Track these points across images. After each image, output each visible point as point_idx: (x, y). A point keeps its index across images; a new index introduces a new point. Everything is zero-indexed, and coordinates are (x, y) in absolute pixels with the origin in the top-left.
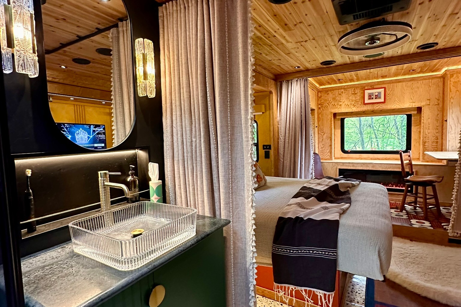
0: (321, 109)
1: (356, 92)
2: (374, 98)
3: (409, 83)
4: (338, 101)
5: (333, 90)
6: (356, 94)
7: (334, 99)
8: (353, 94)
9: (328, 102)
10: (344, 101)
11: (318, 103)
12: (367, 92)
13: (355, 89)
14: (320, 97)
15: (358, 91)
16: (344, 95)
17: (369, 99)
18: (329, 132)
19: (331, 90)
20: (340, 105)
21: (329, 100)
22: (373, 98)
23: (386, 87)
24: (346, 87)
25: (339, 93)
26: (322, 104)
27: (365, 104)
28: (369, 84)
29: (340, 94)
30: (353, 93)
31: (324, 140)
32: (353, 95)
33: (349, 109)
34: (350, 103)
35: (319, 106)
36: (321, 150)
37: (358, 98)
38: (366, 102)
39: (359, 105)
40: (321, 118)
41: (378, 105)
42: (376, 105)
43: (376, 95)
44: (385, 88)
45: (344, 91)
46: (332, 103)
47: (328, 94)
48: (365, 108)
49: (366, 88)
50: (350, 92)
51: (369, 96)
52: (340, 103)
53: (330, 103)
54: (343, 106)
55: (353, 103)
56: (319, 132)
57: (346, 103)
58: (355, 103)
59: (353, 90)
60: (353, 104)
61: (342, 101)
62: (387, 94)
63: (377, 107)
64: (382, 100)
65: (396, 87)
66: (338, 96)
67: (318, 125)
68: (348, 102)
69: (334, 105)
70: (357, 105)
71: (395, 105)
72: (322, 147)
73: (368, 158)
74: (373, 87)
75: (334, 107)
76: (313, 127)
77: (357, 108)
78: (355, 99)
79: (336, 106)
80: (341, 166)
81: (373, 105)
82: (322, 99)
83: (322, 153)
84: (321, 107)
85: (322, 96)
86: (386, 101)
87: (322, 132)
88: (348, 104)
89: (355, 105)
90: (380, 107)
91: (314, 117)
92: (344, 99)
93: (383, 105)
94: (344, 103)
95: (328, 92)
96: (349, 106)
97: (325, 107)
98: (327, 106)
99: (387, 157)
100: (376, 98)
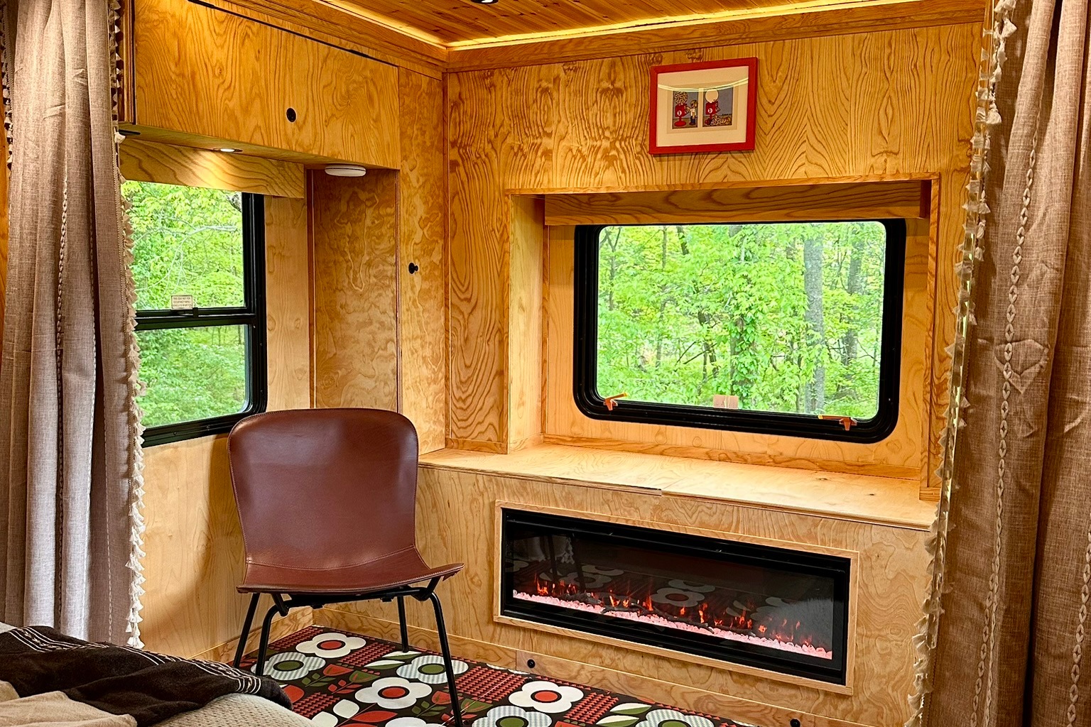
0: (461, 169)
1: (618, 84)
2: (700, 122)
3: (872, 41)
4: (535, 131)
5: (515, 66)
6: (619, 92)
7: (519, 117)
8: (605, 91)
9: (492, 133)
10: (561, 129)
11: (444, 139)
12: (669, 85)
13: (613, 65)
14: (455, 105)
15: (630, 77)
16: (562, 95)
17: (679, 124)
18: (495, 299)
19: (503, 68)
20: (547, 154)
21: (498, 123)
22: (693, 123)
23: (762, 57)
24: (568, 52)
25: (544, 84)
26: (465, 141)
27: (660, 153)
28: (677, 37)
29: (546, 90)
30: (606, 85)
31: (472, 342)
32: (604, 102)
33: (586, 179)
34: (590, 142)
35: (453, 154)
36: (458, 394)
37: (630, 116)
38: (662, 142)
39: (631, 158)
40: (460, 220)
41: (719, 160)
42: (710, 162)
43: (708, 105)
44: (753, 65)
45: (562, 74)
46: (509, 140)
47: (493, 85)
48: (658, 176)
49: (667, 60)
50: (593, 84)
51: (677, 108)
52: (548, 143)
53: (498, 142)
54: (558, 159)
55: (606, 144)
56: (453, 298)
57: (575, 145)
58: (613, 147)
59: (605, 69)
60: (606, 151)
61: (554, 128)
62: (763, 100)
63: (714, 173)
64: (736, 133)
65: (809, 57)
66: (535, 101)
67: (437, 257)
68: (582, 139)
69: (520, 154)
70: (622, 156)
71: (799, 163)
72: (463, 380)
73: (694, 450)
74: (700, 58)
75: (519, 161)
76: (390, 270)
77: (624, 171)
78: (615, 122)
79: (525, 156)
80: (514, 494)
81: (697, 161)
82: (465, 113)
83: (462, 409)
84: (460, 161)
85: (464, 97)
86: (757, 139)
87: (462, 297)
88: (579, 151)
89: (615, 158)
90: (729, 173)
91: (396, 210)
92: (563, 119)
93: (743, 160)
94: (564, 143)
95: (492, 74)
96: (584, 160)
97: (479, 161)
98: (486, 155)
99: (781, 454)
100: (708, 123)
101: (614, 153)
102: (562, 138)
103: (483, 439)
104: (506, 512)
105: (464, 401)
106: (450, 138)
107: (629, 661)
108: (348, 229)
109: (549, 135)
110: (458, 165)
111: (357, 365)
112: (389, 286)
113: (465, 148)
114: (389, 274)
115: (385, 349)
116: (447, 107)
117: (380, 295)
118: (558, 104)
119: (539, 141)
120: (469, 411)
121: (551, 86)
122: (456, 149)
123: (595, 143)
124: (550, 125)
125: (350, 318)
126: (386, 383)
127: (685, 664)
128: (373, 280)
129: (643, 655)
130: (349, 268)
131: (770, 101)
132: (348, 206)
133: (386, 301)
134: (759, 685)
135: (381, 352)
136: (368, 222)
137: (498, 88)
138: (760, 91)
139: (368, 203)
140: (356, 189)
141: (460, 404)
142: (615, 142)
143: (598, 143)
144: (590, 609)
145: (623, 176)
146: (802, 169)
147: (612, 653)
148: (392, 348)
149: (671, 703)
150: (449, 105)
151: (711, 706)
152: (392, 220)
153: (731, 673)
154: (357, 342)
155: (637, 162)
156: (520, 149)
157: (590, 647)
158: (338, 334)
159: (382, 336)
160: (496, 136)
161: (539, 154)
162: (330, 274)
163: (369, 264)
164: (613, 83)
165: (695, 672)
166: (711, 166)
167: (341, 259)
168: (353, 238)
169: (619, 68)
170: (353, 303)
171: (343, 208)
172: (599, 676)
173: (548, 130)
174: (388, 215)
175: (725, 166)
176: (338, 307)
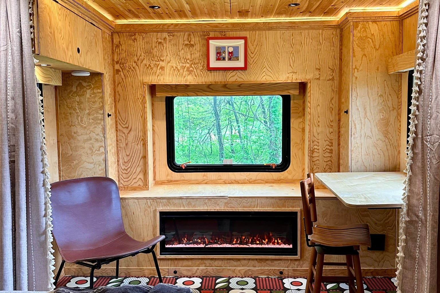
0: (122, 73)
1: (192, 43)
3: (288, 33)
4: (156, 59)
5: (146, 32)
6: (192, 46)
7: (149, 53)
8: (186, 45)
9: (136, 59)
10: (168, 59)
11: (113, 60)
12: (214, 44)
13: (189, 35)
14: (117, 46)
15: (196, 40)
16: (167, 45)
17: (218, 59)
18: (140, 127)
19: (140, 32)
20: (162, 68)
21: (139, 55)
22: (224, 59)
23: (248, 37)
24: (171, 28)
25: (160, 40)
26: (123, 61)
27: (210, 69)
28: (217, 27)
29: (160, 43)
30: (187, 42)
31: (130, 145)
32: (186, 49)
33: (180, 79)
34: (181, 64)
35: (117, 67)
36: (123, 167)
37: (198, 55)
38: (212, 65)
39: (199, 71)
40: (122, 95)
41: (234, 73)
42: (230, 74)
43: (229, 53)
44: (246, 39)
45: (167, 37)
46: (144, 62)
47: (135, 39)
48: (210, 78)
49: (212, 35)
50: (181, 42)
51: (218, 53)
52: (162, 64)
53: (139, 62)
54: (167, 70)
55: (188, 65)
56: (119, 127)
57: (175, 65)
58: (191, 66)
59: (186, 37)
60: (188, 68)
61: (165, 58)
62: (249, 52)
63: (232, 78)
64: (240, 64)
65: (265, 38)
66: (156, 47)
67: (113, 110)
68: (178, 63)
69: (150, 68)
70: (195, 70)
71: (263, 75)
72: (126, 161)
73: (219, 181)
74: (225, 35)
75: (149, 71)
76: (100, 116)
77: (196, 76)
78: (191, 57)
79: (152, 69)
80: (165, 205)
81: (225, 73)
82: (122, 50)
83: (126, 173)
84: (121, 70)
85: (121, 43)
86: (248, 66)
87: (124, 126)
88: (177, 68)
89: (192, 71)
90: (238, 78)
91: (103, 91)
92: (169, 55)
93: (243, 73)
94: (169, 64)
95: (135, 35)
96: (179, 71)
97: (130, 70)
98: (134, 68)
99: (251, 179)
100: (230, 59)
101: (191, 69)
102: (169, 62)
103: (136, 185)
104: (161, 213)
105: (126, 170)
106: (116, 60)
107: (216, 263)
108: (77, 99)
109: (163, 61)
110: (120, 71)
111: (84, 158)
112: (100, 123)
113: (123, 64)
114: (100, 118)
115: (99, 150)
116: (115, 47)
117: (95, 127)
118: (166, 49)
119: (158, 63)
120: (129, 174)
121: (162, 41)
122: (119, 65)
123: (183, 65)
124: (163, 57)
125: (79, 138)
126: (100, 165)
127: (239, 260)
128: (91, 121)
129: (222, 259)
130: (78, 116)
131: (252, 53)
132: (77, 89)
133: (99, 129)
134: (267, 262)
135: (96, 152)
136: (88, 96)
137: (138, 40)
138: (248, 49)
139: (88, 88)
140: (81, 81)
141: (125, 172)
142: (192, 65)
143: (185, 65)
144: (199, 246)
145: (196, 78)
146: (264, 77)
147: (209, 261)
148: (102, 150)
149: (235, 275)
150: (115, 46)
151: (250, 273)
152: (101, 95)
153: (256, 259)
154: (84, 148)
155: (201, 73)
156: (149, 65)
157: (200, 261)
158: (73, 145)
159: (97, 145)
160: (138, 60)
161: (159, 68)
162: (68, 119)
163: (89, 114)
164: (190, 42)
165: (243, 262)
166: (231, 75)
167: (74, 112)
168: (80, 103)
169: (192, 36)
170: (80, 131)
171: (74, 89)
172: (205, 271)
173: (162, 59)
174: (99, 93)
175: (236, 75)
176: (73, 134)
